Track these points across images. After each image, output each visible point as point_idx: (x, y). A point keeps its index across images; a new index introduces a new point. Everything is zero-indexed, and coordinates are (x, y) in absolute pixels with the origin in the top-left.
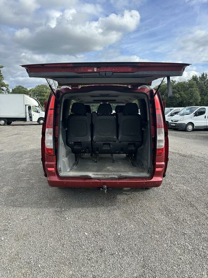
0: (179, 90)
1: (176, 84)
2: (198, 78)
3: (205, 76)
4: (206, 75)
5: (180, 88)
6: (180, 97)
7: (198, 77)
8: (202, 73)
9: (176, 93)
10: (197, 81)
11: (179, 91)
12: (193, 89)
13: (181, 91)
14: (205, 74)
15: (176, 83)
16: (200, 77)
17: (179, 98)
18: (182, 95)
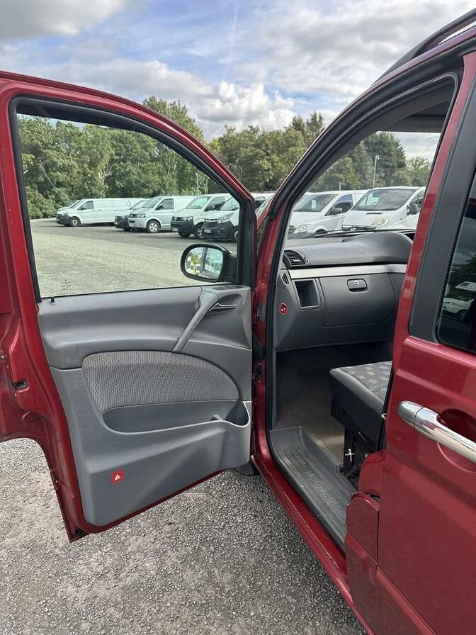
0: (269, 151)
1: (260, 136)
2: (304, 125)
3: (318, 120)
4: (321, 118)
5: (270, 145)
6: (270, 167)
7: (305, 121)
8: (313, 113)
9: (263, 157)
10: (303, 131)
11: (268, 154)
12: (297, 149)
13: (273, 152)
14: (318, 116)
15: (260, 133)
16: (307, 123)
17: (269, 169)
18: (276, 164)
